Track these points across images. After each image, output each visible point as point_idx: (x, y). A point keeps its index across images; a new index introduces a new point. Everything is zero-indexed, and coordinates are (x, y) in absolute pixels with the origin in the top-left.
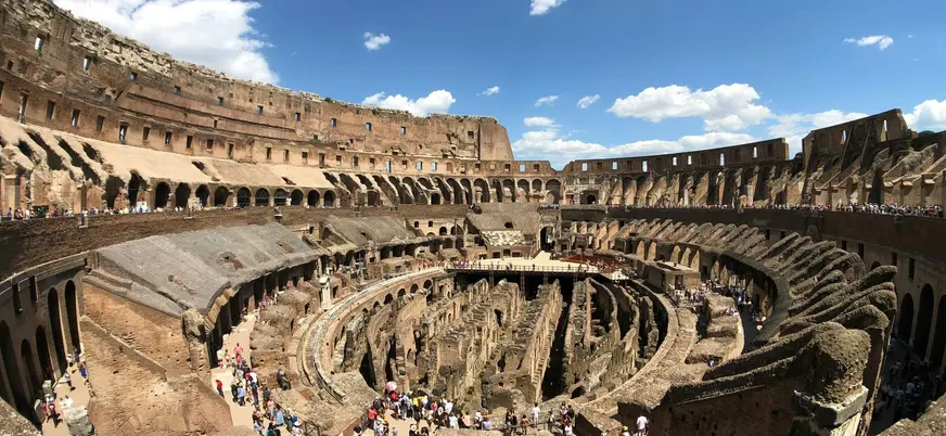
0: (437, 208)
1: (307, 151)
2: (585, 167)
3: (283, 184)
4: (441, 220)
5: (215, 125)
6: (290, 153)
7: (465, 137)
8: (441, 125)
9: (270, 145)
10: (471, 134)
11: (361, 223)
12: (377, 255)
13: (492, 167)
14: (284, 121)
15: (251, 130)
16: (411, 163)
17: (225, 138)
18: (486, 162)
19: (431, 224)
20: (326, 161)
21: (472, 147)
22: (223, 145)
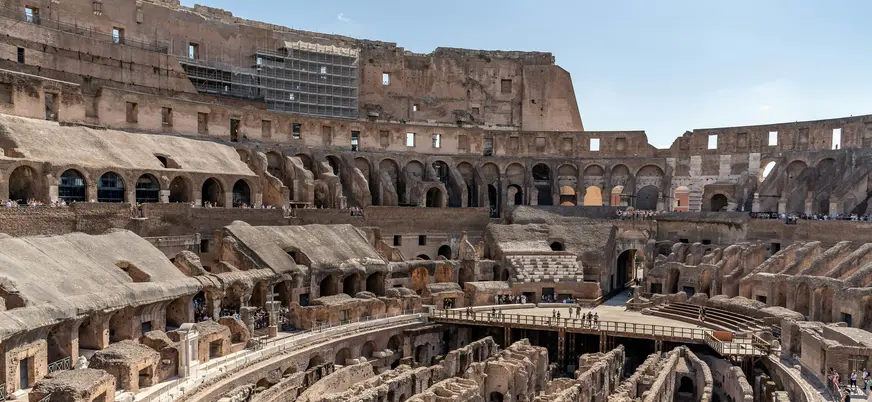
0: (435, 214)
1: (207, 110)
2: (713, 142)
3: (157, 165)
4: (441, 235)
5: (21, 58)
6: (174, 113)
7: (496, 89)
8: (455, 68)
9: (134, 98)
10: (506, 83)
11: (291, 235)
12: (314, 289)
13: (540, 141)
14: (163, 58)
15: (96, 71)
16: (395, 135)
17: (38, 82)
18: (532, 134)
19: (422, 241)
20: (242, 130)
21: (507, 107)
22: (33, 93)
